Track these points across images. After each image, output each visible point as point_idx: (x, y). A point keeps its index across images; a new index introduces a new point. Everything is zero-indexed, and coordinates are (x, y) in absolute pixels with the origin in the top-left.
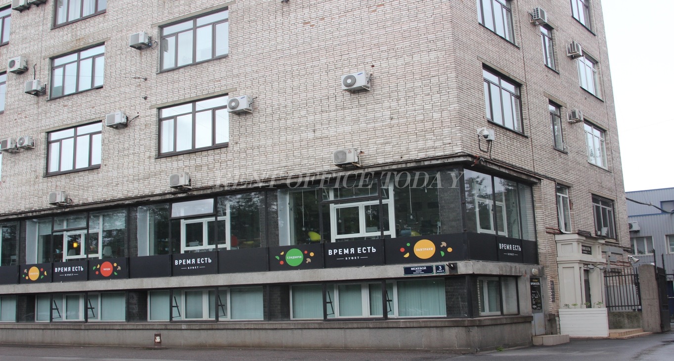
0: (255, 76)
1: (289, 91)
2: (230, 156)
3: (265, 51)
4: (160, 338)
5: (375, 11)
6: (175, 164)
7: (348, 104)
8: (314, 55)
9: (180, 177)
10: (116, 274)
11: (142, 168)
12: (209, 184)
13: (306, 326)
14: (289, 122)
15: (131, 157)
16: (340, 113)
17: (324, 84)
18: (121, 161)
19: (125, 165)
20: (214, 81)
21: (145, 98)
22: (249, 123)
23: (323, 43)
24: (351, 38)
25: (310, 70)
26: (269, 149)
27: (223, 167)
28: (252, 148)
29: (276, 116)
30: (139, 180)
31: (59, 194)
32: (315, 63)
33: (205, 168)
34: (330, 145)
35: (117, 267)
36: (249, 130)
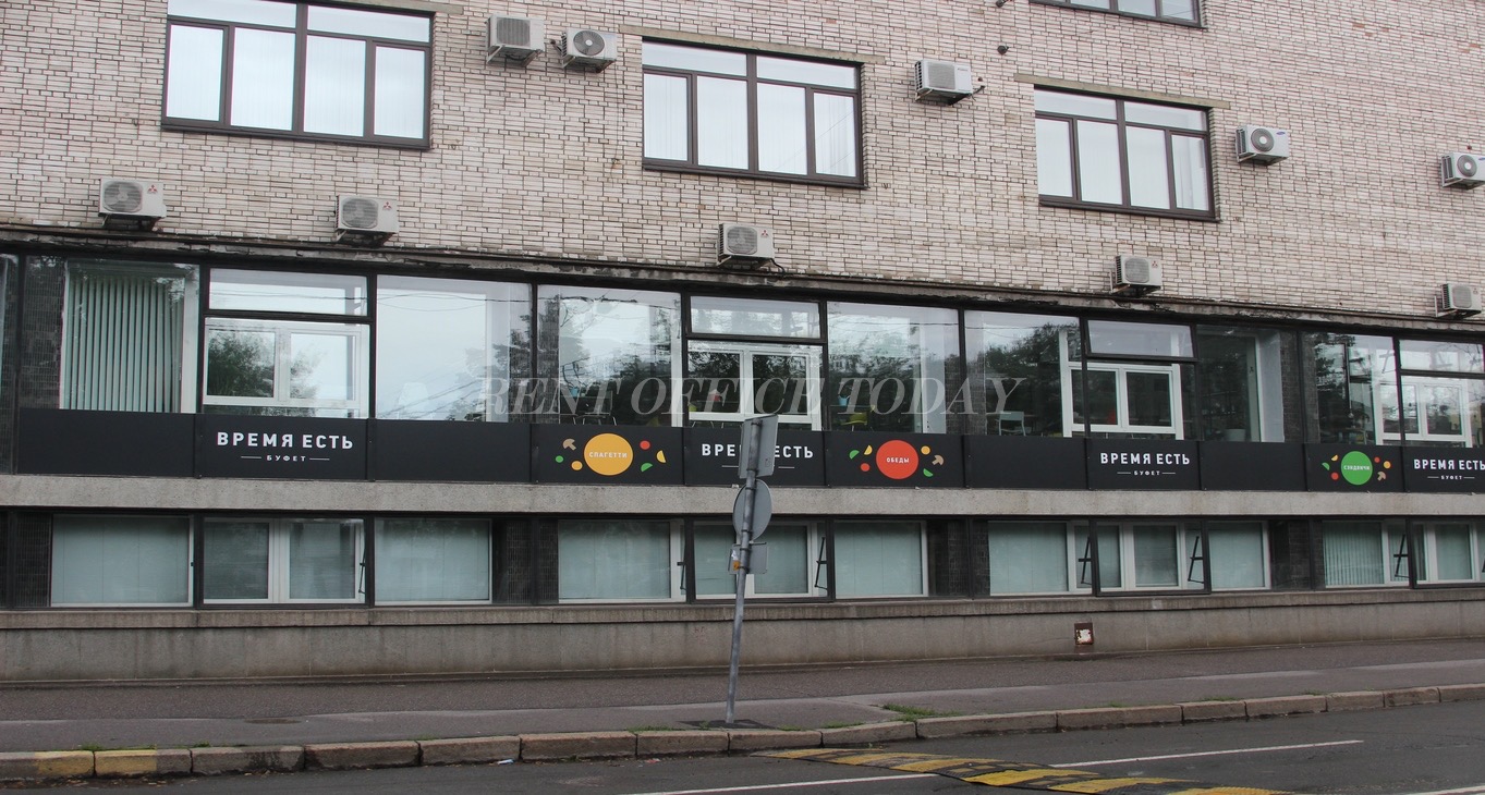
0: (1268, 91)
1: (1335, 145)
2: (1224, 244)
3: (1285, 48)
4: (1091, 633)
5: (1467, 51)
6: (1094, 231)
7: (1435, 201)
8: (1377, 92)
9: (1150, 267)
10: (927, 473)
11: (1001, 219)
12: (1180, 294)
13: (1352, 600)
14: (1339, 207)
15: (968, 184)
16: (1425, 215)
17: (1396, 153)
18: (935, 186)
19: (951, 199)
20: (1180, 69)
21: (1002, 50)
22: (1261, 183)
23: (1388, 75)
24: (1434, 85)
25: (1369, 118)
26: (1304, 248)
27: (1210, 262)
28: (1271, 238)
29: (1314, 188)
30: (994, 246)
31: (765, 235)
32: (1380, 109)
33: (1171, 256)
34: (1410, 268)
35: (931, 457)
36: (1263, 200)
